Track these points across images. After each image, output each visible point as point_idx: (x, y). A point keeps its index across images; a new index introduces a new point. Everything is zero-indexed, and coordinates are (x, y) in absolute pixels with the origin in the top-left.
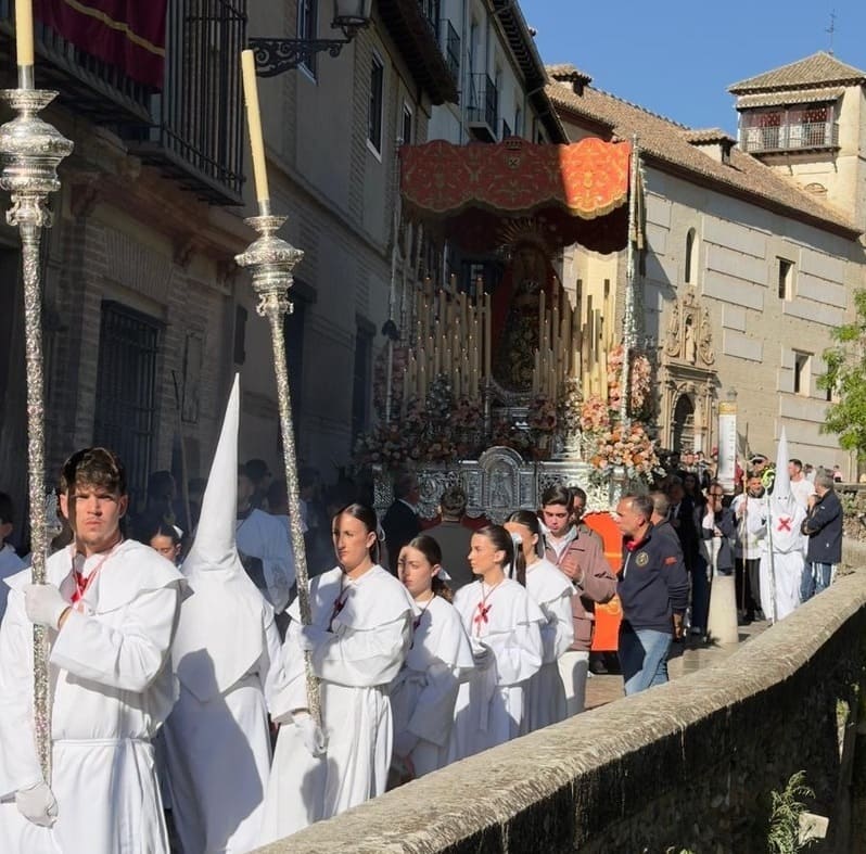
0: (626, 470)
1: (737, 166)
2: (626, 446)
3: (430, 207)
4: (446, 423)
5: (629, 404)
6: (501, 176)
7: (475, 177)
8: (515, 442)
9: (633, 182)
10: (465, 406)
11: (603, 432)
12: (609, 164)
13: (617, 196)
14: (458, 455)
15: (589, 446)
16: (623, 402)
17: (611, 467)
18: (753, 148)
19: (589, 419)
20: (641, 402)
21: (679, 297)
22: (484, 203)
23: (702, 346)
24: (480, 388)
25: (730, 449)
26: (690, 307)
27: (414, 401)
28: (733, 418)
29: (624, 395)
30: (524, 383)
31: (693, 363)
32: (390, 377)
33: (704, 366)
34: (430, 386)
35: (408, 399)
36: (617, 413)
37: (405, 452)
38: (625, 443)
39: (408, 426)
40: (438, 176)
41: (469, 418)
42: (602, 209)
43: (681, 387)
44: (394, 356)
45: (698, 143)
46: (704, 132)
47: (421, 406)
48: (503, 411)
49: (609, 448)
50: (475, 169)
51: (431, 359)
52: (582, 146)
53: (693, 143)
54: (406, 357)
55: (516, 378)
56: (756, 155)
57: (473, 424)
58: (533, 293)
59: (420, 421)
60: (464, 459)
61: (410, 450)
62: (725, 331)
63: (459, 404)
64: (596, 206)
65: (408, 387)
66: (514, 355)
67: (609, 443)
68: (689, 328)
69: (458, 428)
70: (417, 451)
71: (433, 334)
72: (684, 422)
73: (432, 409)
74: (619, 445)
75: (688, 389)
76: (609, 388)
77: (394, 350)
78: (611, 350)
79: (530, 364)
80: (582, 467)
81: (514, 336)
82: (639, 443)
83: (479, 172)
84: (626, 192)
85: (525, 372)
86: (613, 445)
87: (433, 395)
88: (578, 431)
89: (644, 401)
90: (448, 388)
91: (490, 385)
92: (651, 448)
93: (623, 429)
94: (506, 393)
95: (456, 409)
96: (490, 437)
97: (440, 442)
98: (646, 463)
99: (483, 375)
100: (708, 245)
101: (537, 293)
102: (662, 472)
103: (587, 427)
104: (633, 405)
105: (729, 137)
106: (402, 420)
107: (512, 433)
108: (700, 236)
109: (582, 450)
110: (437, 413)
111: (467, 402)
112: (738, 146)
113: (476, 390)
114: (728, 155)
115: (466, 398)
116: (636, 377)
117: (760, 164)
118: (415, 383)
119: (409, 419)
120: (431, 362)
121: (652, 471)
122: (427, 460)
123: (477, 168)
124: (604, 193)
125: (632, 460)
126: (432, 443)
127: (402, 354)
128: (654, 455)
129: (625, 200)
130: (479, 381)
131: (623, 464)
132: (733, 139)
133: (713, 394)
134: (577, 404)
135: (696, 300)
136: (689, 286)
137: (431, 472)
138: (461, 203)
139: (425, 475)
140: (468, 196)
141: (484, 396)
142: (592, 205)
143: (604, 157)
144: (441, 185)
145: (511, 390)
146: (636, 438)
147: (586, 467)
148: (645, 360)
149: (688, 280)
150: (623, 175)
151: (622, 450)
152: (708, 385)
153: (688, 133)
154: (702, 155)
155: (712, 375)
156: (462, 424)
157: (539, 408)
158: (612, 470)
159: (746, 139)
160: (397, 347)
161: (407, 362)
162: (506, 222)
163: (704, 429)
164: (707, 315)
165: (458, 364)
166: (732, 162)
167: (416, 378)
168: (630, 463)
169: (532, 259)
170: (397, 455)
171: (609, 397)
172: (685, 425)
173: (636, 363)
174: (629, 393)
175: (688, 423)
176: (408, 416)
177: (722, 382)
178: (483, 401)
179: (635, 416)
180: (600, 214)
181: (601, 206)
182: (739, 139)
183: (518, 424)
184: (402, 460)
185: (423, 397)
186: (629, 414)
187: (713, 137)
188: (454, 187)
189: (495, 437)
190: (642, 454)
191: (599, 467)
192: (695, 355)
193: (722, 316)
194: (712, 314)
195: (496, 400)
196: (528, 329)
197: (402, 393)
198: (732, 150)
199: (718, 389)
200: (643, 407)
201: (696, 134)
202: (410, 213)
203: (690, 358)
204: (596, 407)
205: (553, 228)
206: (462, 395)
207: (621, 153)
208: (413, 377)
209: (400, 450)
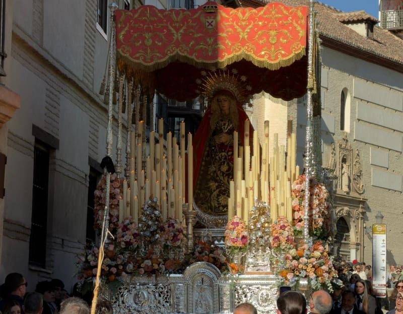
0: (309, 282)
1: (379, 39)
2: (309, 261)
3: (141, 61)
4: (156, 242)
5: (310, 225)
6: (199, 35)
7: (177, 36)
8: (214, 258)
9: (311, 38)
10: (171, 228)
11: (290, 249)
12: (291, 24)
13: (298, 50)
14: (166, 270)
15: (277, 261)
16: (305, 224)
17: (296, 279)
18: (391, 26)
19: (277, 238)
20: (321, 223)
21: (336, 142)
22: (185, 57)
23: (355, 179)
24: (184, 212)
25: (382, 261)
26: (345, 149)
27: (128, 224)
28: (384, 237)
29: (306, 217)
30: (221, 208)
31: (348, 193)
32: (108, 203)
33: (356, 195)
34: (142, 211)
35: (123, 222)
36: (300, 232)
37: (121, 267)
38: (308, 258)
39: (123, 245)
40: (147, 35)
41: (175, 238)
42: (285, 61)
43: (339, 212)
44: (111, 186)
45: (348, 22)
46: (352, 14)
47: (133, 229)
48: (203, 232)
49: (295, 262)
50: (177, 30)
51: (142, 188)
52: (268, 9)
53: (344, 22)
54: (121, 187)
55: (214, 204)
56: (394, 32)
57: (178, 243)
58: (227, 133)
59: (133, 240)
60: (171, 273)
61: (125, 265)
62: (372, 168)
63: (166, 226)
64: (280, 58)
65: (123, 212)
66: (213, 185)
67: (294, 258)
68: (344, 165)
69: (166, 247)
70: (130, 267)
71: (144, 167)
72: (342, 239)
73: (144, 231)
74: (303, 260)
75: (344, 213)
76: (294, 211)
77: (112, 181)
78: (294, 179)
79: (226, 192)
80: (272, 279)
81: (213, 168)
82: (320, 259)
83: (181, 31)
84: (304, 47)
85: (221, 199)
86: (298, 260)
87: (144, 219)
88: (268, 248)
89: (323, 222)
90: (157, 212)
91: (193, 209)
92: (330, 262)
93: (306, 246)
94: (206, 216)
95: (164, 231)
96: (193, 254)
97: (151, 259)
98: (326, 275)
99: (187, 201)
100: (357, 102)
101: (231, 132)
102: (340, 283)
103: (276, 245)
104: (314, 226)
105: (372, 18)
106: (118, 240)
107: (212, 251)
108: (351, 94)
109: (271, 264)
110: (148, 234)
111: (173, 224)
112: (379, 24)
113: (181, 214)
114: (372, 31)
115: (172, 221)
116: (316, 202)
117: (396, 38)
118: (129, 209)
119: (124, 239)
120: (143, 192)
121: (332, 282)
122: (139, 274)
123: (180, 28)
124: (287, 48)
125: (315, 272)
126: (143, 259)
127: (117, 184)
128: (333, 269)
129: (304, 53)
130: (183, 205)
131: (306, 276)
132: (375, 19)
133: (364, 218)
134: (266, 225)
135: (349, 144)
136: (344, 133)
137: (144, 284)
138: (167, 57)
139: (138, 287)
140: (173, 51)
141: (187, 219)
142: (277, 58)
143: (286, 18)
144: (149, 42)
145: (210, 214)
146: (317, 254)
147: (275, 279)
148: (324, 188)
149: (342, 128)
150: (302, 33)
151: (306, 264)
152: (360, 210)
153: (340, 15)
154: (352, 31)
155: (363, 202)
156: (168, 243)
157: (234, 229)
158: (297, 281)
159: (386, 19)
160: (113, 178)
161: (122, 192)
162: (204, 73)
163: (358, 244)
164: (358, 155)
165: (165, 192)
166: (375, 37)
167: (130, 204)
168: (312, 276)
169: (226, 105)
170: (114, 270)
171: (294, 219)
172: (343, 241)
173: (316, 190)
174: (311, 216)
175: (345, 240)
176: (123, 237)
177: (371, 208)
178: (187, 224)
179: (316, 235)
180: (284, 65)
181: (284, 59)
182: (380, 20)
183: (216, 242)
184: (118, 274)
185: (136, 220)
186: (311, 233)
187: (360, 18)
188: (160, 44)
189: (197, 254)
190: (323, 267)
191: (286, 279)
192: (349, 187)
193: (370, 156)
194: (362, 155)
195: (198, 223)
196: (224, 162)
197: (118, 217)
198: (375, 27)
199: (368, 214)
200: (322, 227)
201: (346, 16)
202: (124, 67)
203: (345, 189)
204: (283, 227)
205: (244, 78)
206: (169, 219)
207: (300, 14)
208: (127, 203)
209: (117, 266)
